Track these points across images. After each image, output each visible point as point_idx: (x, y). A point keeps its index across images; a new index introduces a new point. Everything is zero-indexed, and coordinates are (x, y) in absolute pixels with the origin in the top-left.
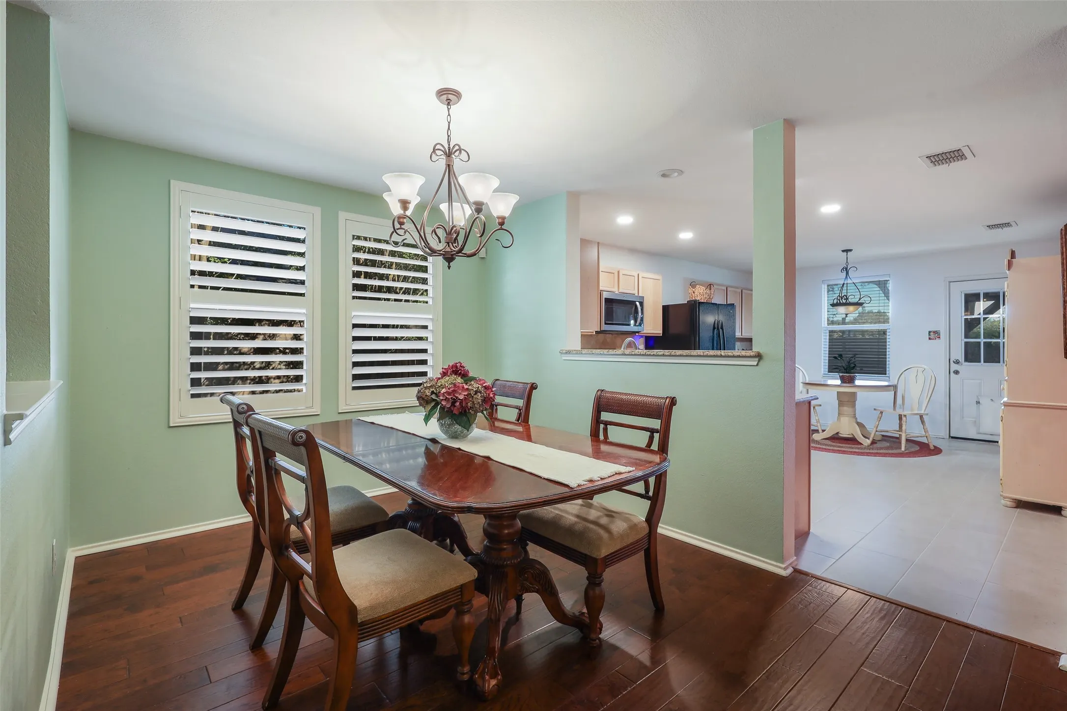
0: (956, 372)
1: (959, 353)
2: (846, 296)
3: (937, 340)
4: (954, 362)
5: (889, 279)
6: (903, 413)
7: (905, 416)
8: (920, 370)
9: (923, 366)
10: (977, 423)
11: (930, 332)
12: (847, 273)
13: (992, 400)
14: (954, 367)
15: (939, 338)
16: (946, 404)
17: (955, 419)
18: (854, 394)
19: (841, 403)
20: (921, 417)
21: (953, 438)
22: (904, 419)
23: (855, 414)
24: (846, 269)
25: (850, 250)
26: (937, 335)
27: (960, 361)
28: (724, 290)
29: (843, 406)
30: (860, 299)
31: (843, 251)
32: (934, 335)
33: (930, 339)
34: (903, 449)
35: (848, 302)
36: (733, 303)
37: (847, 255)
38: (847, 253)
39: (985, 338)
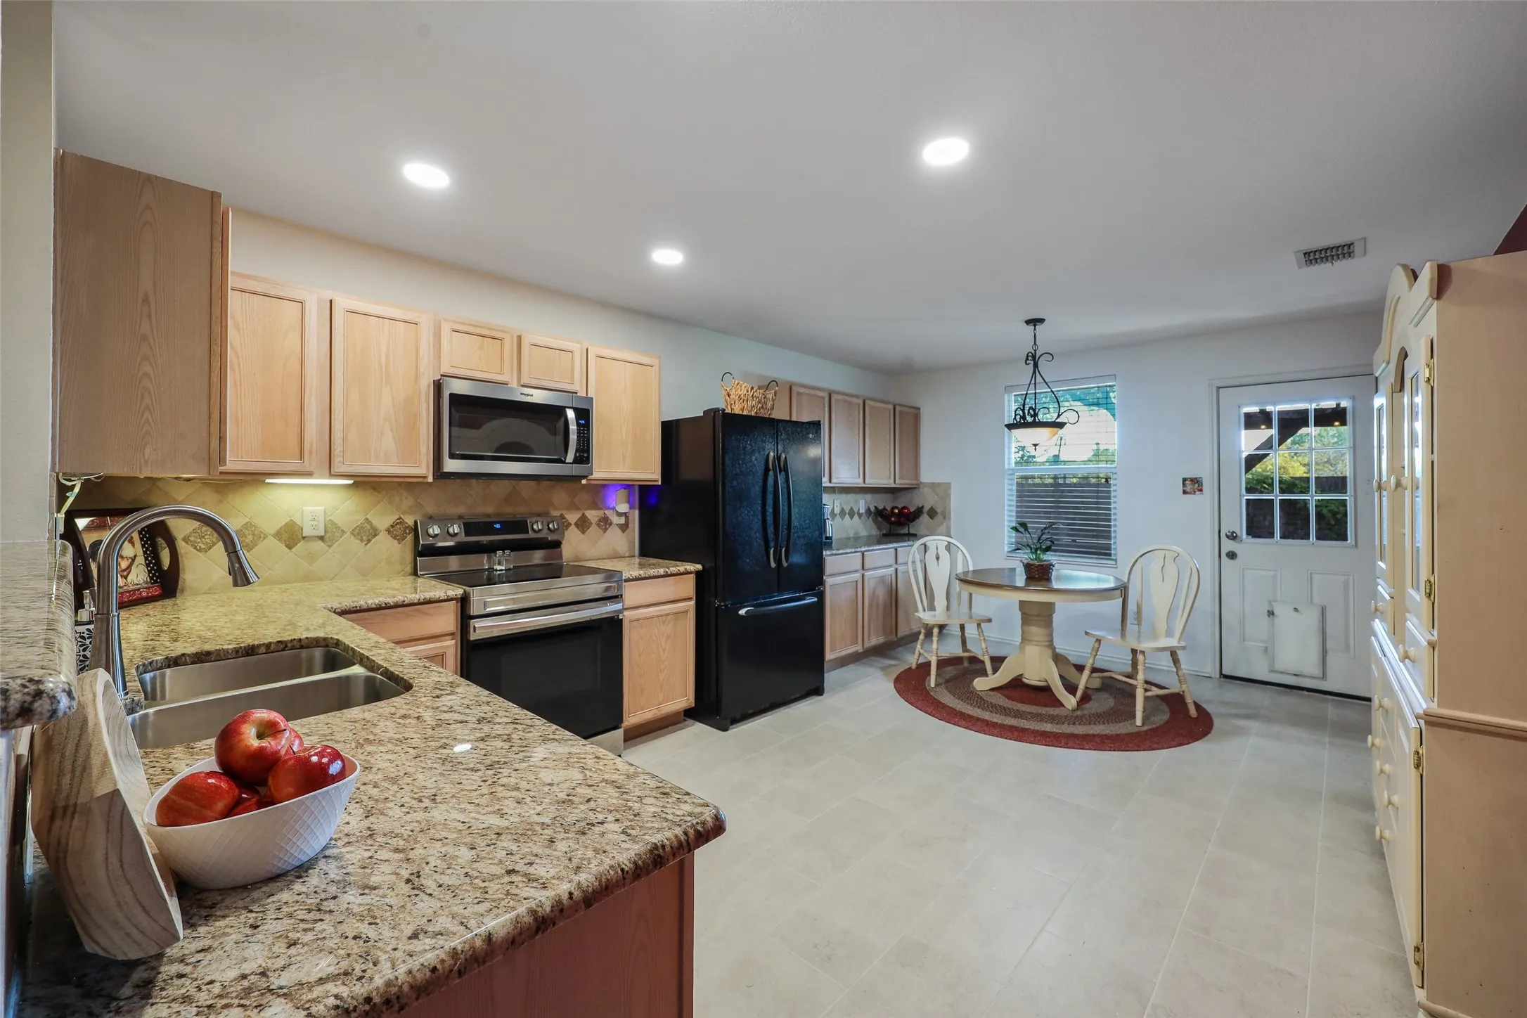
0: (1232, 555)
1: (1237, 520)
2: (1034, 410)
3: (1197, 496)
4: (1227, 536)
5: (1114, 383)
6: (1139, 647)
7: (1143, 653)
8: (1169, 554)
9: (1175, 548)
10: (1268, 651)
11: (1185, 480)
12: (1036, 366)
13: (1296, 609)
14: (1228, 545)
15: (1201, 490)
16: (1214, 613)
17: (1231, 642)
18: (1050, 607)
19: (1026, 620)
20: (1173, 654)
21: (1226, 677)
22: (1140, 657)
23: (1051, 641)
24: (1034, 357)
25: (1041, 321)
26: (1197, 485)
27: (1239, 534)
28: (823, 398)
29: (1030, 625)
30: (1059, 416)
31: (1028, 322)
32: (1193, 485)
33: (1185, 492)
34: (1139, 722)
35: (1037, 420)
36: (816, 419)
37: (1035, 329)
38: (1035, 326)
39: (1282, 491)
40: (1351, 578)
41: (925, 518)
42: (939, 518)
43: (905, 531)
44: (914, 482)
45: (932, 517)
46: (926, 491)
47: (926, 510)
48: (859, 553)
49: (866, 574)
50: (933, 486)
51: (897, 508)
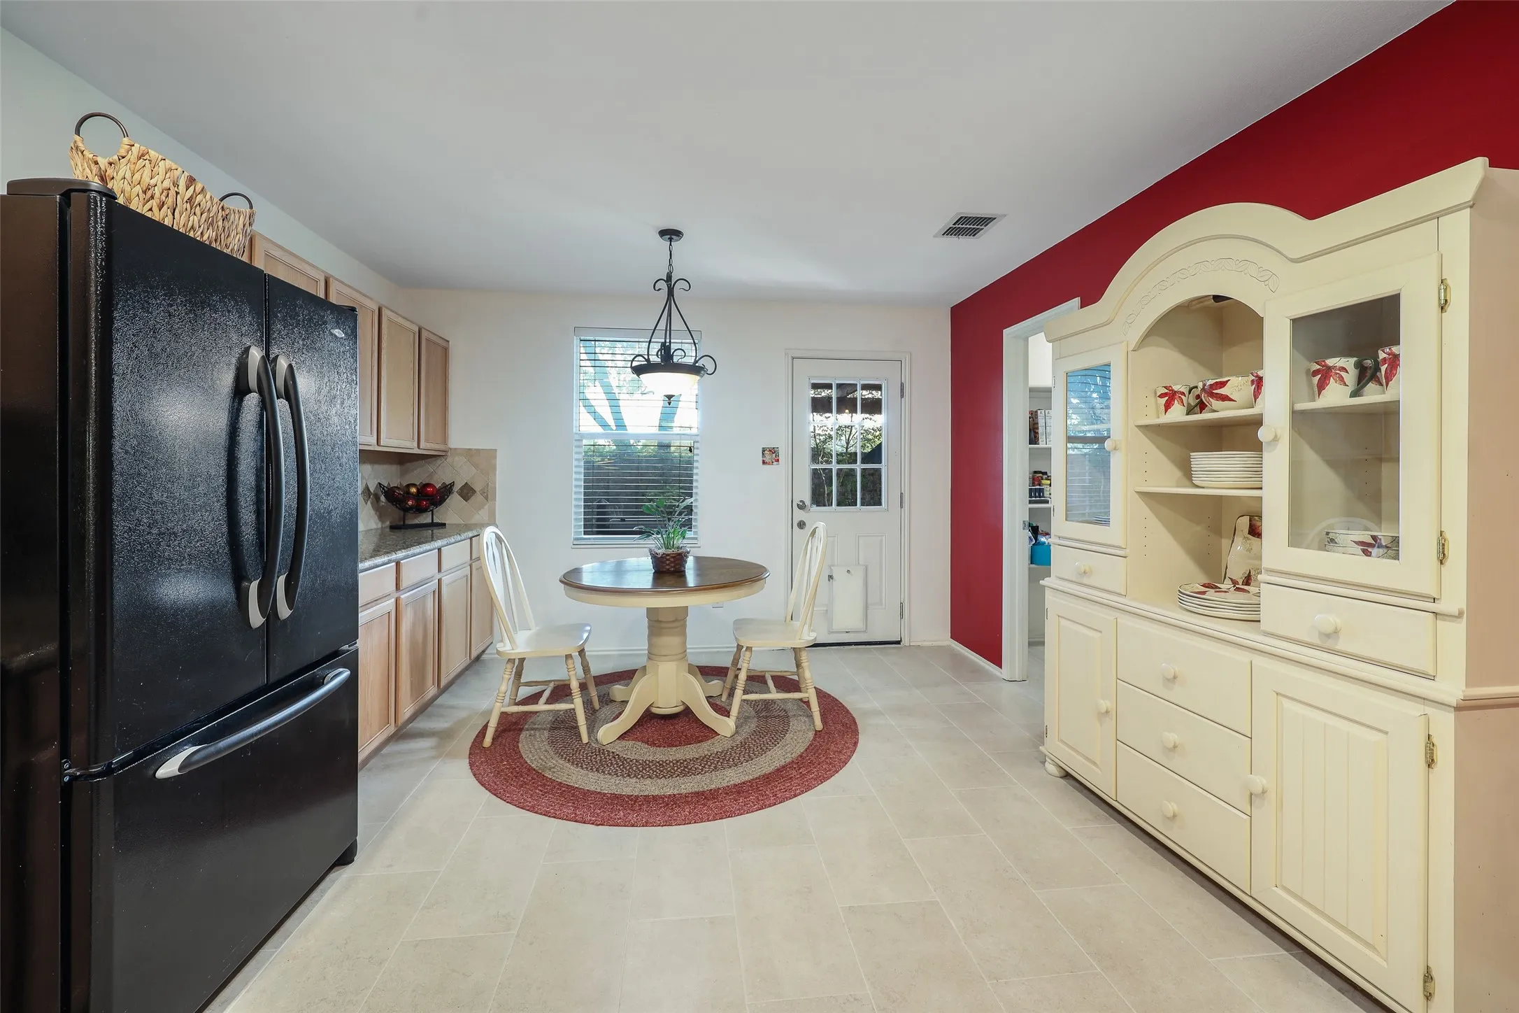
0: (802, 525)
3: (774, 467)
4: (798, 504)
10: (828, 615)
11: (764, 450)
12: (671, 293)
13: (848, 571)
14: (799, 515)
15: (778, 461)
18: (683, 613)
19: (654, 629)
23: (685, 650)
24: (669, 281)
25: (679, 234)
26: (774, 455)
27: (807, 502)
29: (658, 633)
30: (696, 362)
31: (663, 233)
32: (771, 455)
33: (764, 462)
37: (671, 245)
38: (671, 240)
39: (839, 462)
40: (884, 538)
41: (455, 500)
42: (478, 498)
43: (425, 518)
44: (442, 447)
45: (466, 498)
46: (459, 461)
47: (456, 488)
48: (394, 564)
49: (402, 597)
50: (470, 454)
51: (414, 485)
